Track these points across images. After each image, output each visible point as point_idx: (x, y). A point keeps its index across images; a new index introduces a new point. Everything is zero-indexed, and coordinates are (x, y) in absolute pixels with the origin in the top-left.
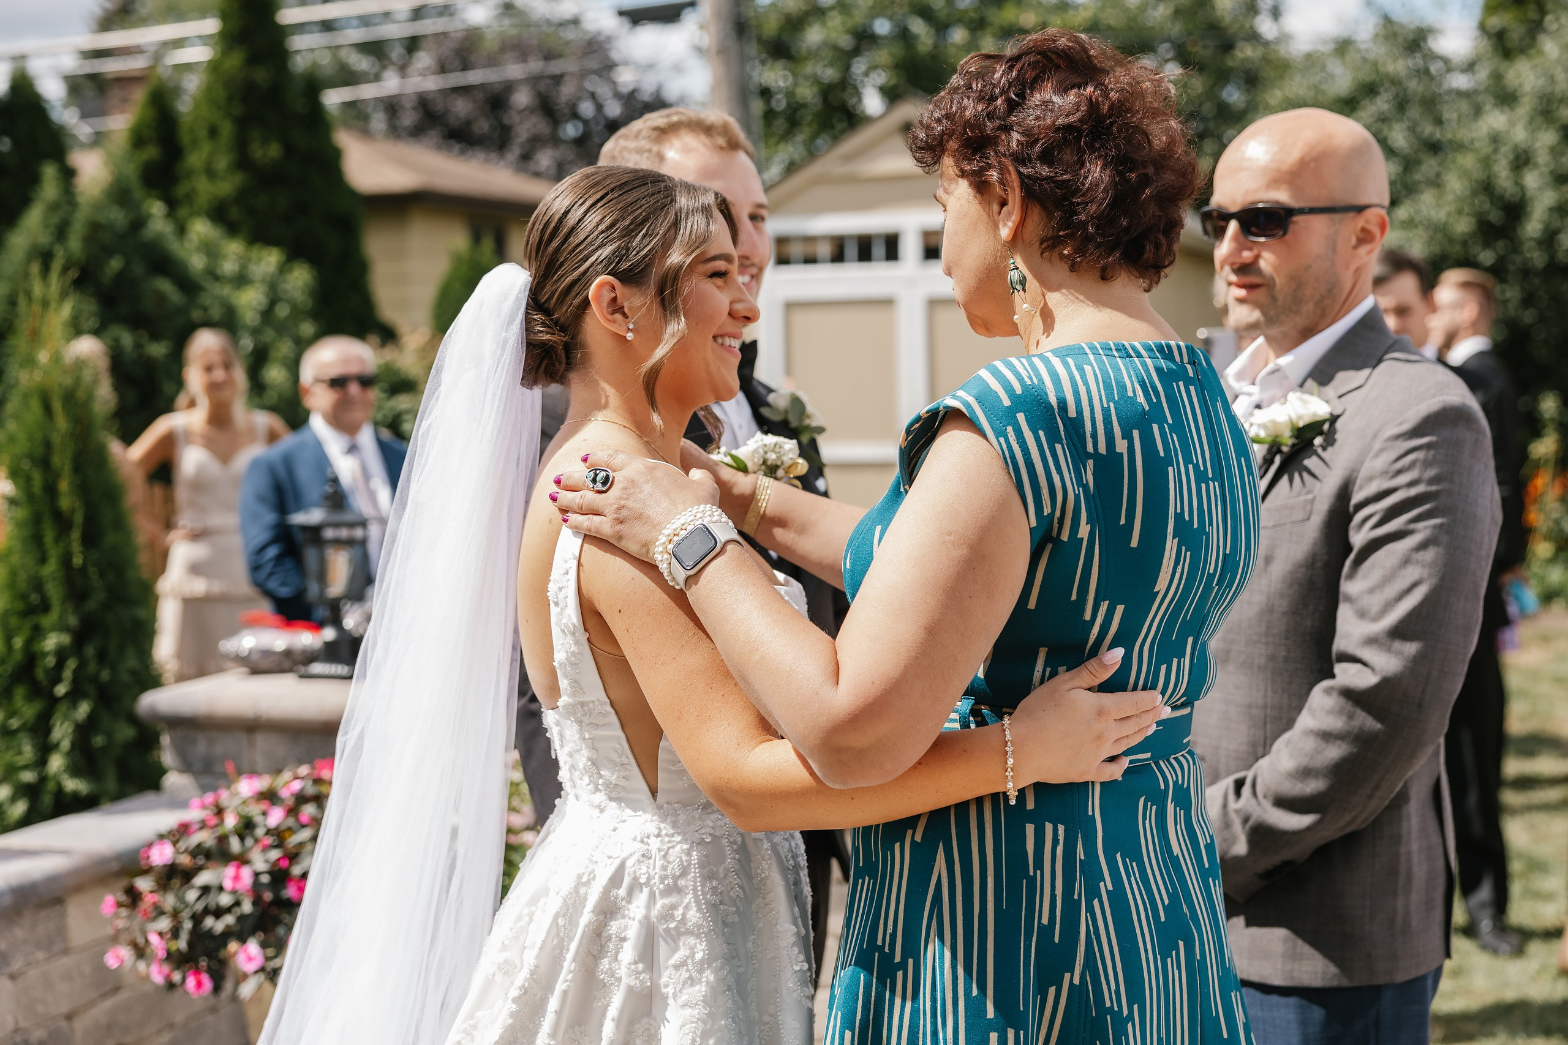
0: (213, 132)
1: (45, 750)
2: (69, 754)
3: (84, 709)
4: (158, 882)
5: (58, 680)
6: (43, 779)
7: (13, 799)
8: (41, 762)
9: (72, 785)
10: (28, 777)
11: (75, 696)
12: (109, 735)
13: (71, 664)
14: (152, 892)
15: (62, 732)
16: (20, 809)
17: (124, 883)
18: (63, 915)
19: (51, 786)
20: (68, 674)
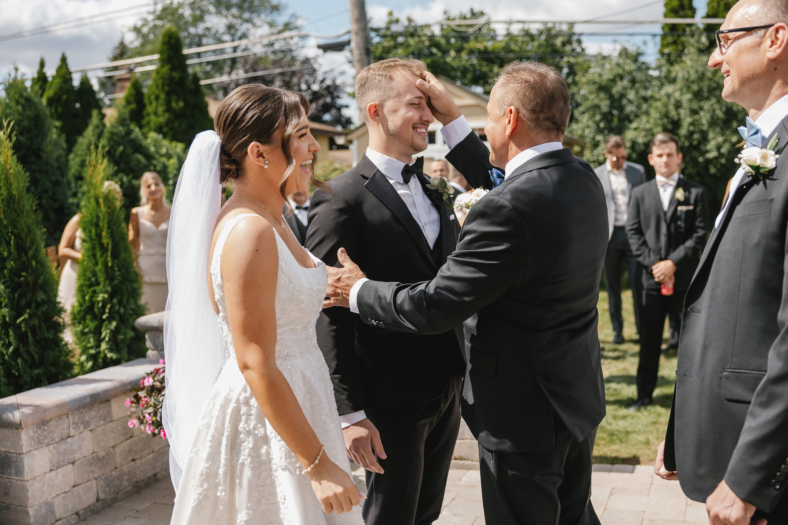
0: (157, 98)
1: (99, 341)
2: (108, 342)
3: (114, 324)
4: (147, 392)
5: (104, 313)
6: (99, 353)
7: (87, 360)
8: (99, 346)
9: (109, 355)
10: (92, 351)
11: (110, 319)
12: (125, 334)
13: (109, 306)
14: (145, 397)
15: (105, 333)
16: (90, 364)
17: (134, 393)
18: (110, 406)
19: (102, 355)
20: (107, 311)
